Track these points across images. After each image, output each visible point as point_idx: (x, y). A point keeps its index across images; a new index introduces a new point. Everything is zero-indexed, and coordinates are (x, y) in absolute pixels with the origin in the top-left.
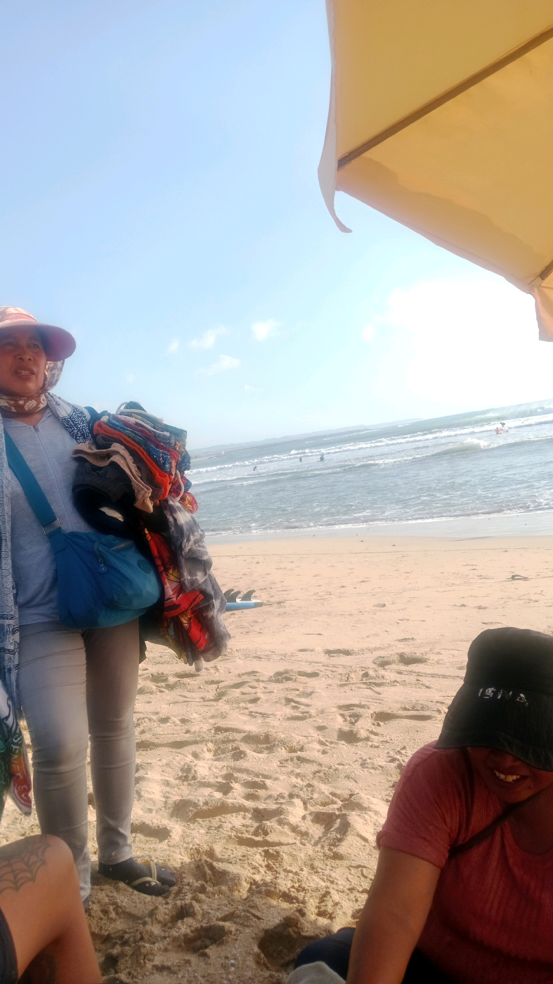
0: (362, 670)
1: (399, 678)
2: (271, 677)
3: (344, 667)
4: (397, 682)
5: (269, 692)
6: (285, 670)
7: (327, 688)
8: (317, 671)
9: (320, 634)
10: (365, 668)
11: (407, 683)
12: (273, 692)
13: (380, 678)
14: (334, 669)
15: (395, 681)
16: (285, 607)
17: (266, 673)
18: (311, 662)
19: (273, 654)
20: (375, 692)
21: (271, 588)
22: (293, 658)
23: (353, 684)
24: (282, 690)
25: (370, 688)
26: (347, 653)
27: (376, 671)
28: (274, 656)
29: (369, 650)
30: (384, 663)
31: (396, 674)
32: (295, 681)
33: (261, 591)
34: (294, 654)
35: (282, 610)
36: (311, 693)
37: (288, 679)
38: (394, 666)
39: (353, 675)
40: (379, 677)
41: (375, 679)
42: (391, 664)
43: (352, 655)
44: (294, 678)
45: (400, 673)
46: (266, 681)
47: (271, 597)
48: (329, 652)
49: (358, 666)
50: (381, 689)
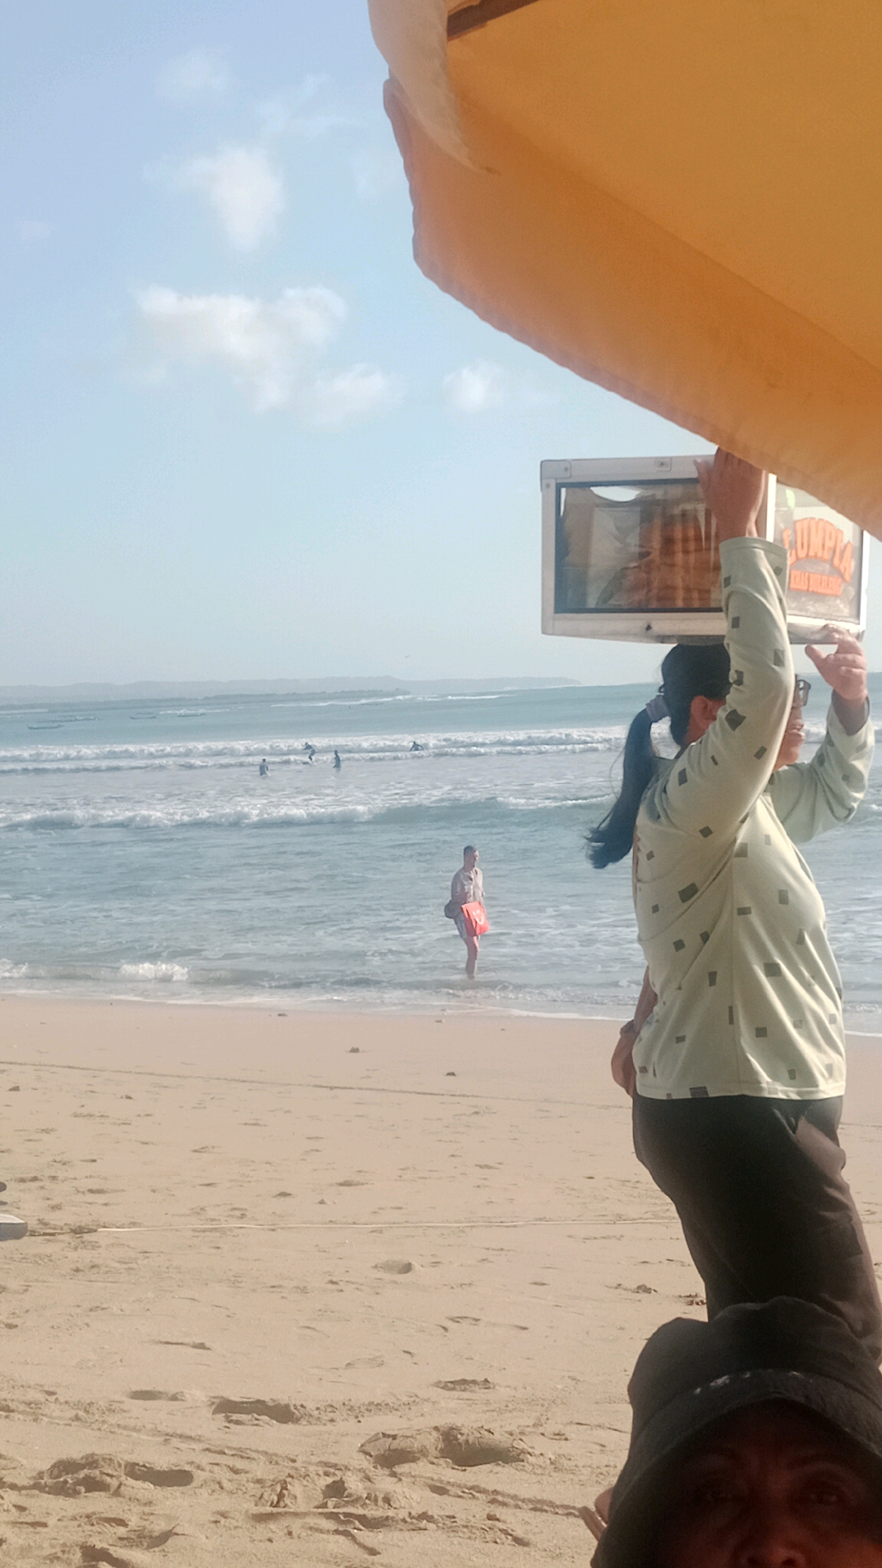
0: (327, 1474)
1: (436, 1505)
2: (41, 1475)
3: (272, 1459)
4: (430, 1519)
5: (34, 1524)
6: (86, 1457)
7: (216, 1522)
8: (187, 1468)
9: (202, 1346)
10: (335, 1466)
11: (459, 1523)
12: (45, 1525)
13: (380, 1502)
14: (239, 1464)
15: (424, 1516)
16: (95, 1246)
17: (24, 1462)
18: (168, 1437)
19: (52, 1398)
20: (361, 1546)
21: (54, 1178)
22: (112, 1419)
23: (296, 1515)
24: (74, 1518)
25: (346, 1534)
26: (283, 1414)
27: (369, 1479)
28: (52, 1406)
29: (351, 1409)
30: (393, 1458)
31: (428, 1493)
32: (117, 1493)
33: (23, 1186)
34: (115, 1406)
35: (85, 1256)
36: (165, 1536)
37: (94, 1485)
38: (422, 1468)
39: (296, 1488)
40: (376, 1500)
41: (364, 1505)
42: (414, 1460)
43: (297, 1421)
44: (114, 1483)
45: (440, 1490)
46: (24, 1488)
47: (56, 1207)
48: (227, 1408)
49: (314, 1459)
50: (381, 1536)
